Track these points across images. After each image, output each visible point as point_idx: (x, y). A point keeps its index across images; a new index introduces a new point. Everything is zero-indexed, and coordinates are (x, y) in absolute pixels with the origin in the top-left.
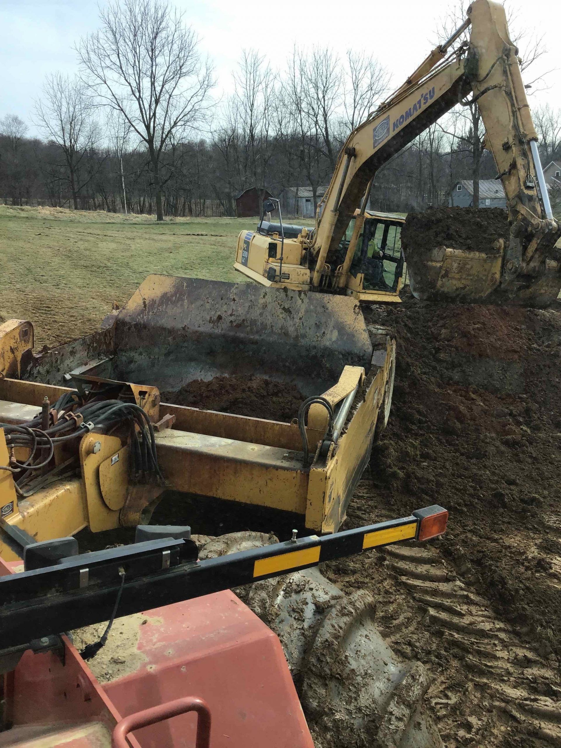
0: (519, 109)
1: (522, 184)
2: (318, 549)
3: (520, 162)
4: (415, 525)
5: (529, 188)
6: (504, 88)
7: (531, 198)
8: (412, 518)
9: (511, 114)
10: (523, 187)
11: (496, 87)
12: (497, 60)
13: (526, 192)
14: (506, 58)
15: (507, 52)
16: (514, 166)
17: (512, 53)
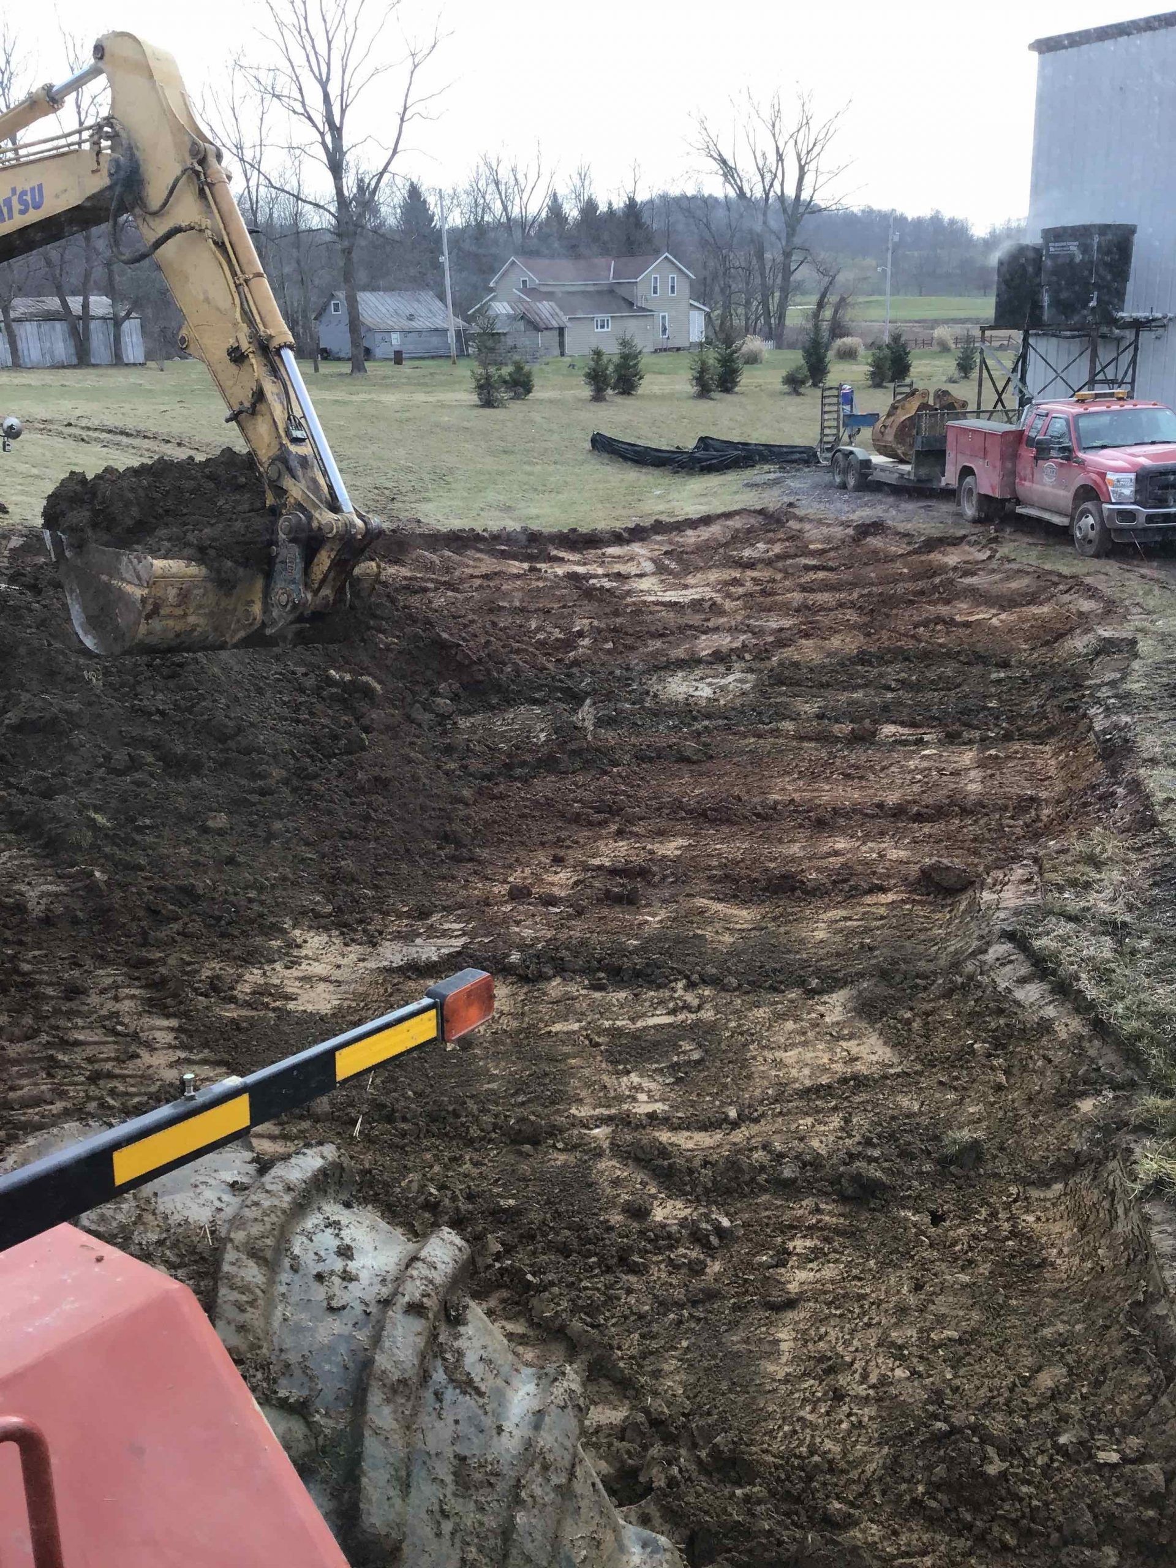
0: (246, 281)
1: (283, 434)
2: (244, 1100)
3: (270, 389)
4: (433, 1012)
5: (297, 441)
6: (209, 233)
7: (304, 461)
8: (426, 1001)
9: (233, 289)
10: (285, 441)
11: (192, 228)
12: (184, 172)
13: (293, 448)
14: (199, 168)
15: (200, 156)
16: (259, 396)
17: (212, 160)
